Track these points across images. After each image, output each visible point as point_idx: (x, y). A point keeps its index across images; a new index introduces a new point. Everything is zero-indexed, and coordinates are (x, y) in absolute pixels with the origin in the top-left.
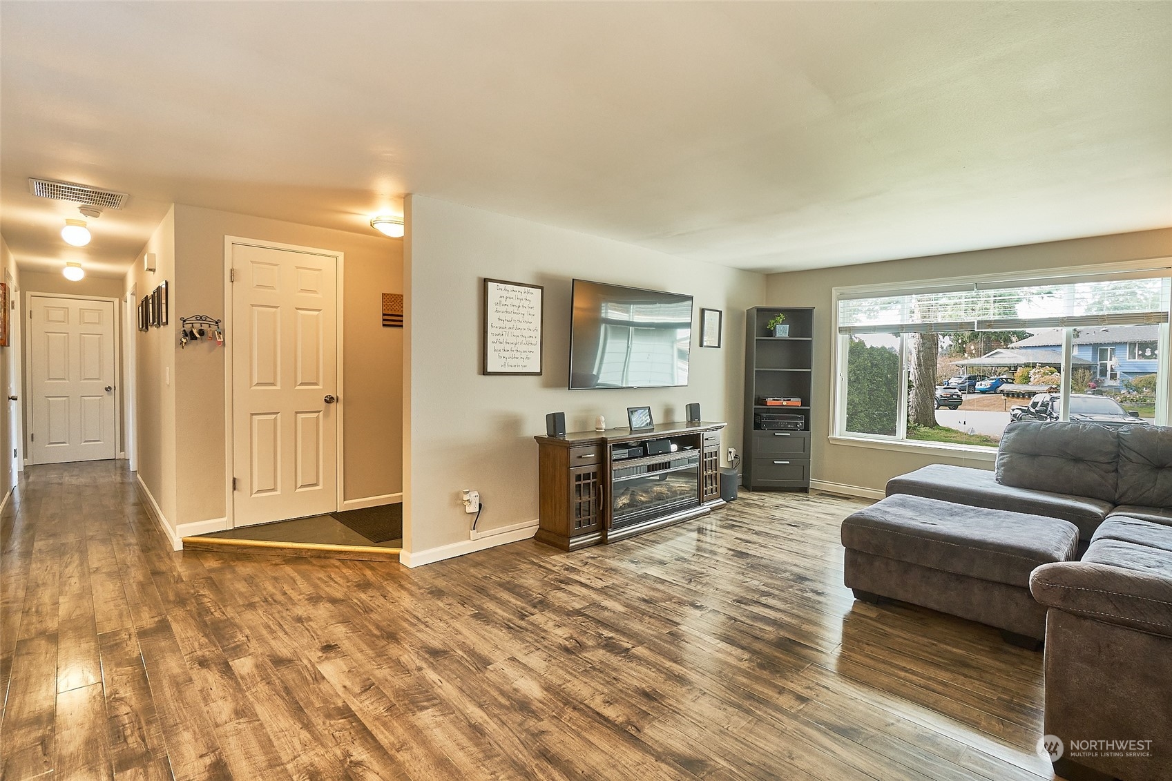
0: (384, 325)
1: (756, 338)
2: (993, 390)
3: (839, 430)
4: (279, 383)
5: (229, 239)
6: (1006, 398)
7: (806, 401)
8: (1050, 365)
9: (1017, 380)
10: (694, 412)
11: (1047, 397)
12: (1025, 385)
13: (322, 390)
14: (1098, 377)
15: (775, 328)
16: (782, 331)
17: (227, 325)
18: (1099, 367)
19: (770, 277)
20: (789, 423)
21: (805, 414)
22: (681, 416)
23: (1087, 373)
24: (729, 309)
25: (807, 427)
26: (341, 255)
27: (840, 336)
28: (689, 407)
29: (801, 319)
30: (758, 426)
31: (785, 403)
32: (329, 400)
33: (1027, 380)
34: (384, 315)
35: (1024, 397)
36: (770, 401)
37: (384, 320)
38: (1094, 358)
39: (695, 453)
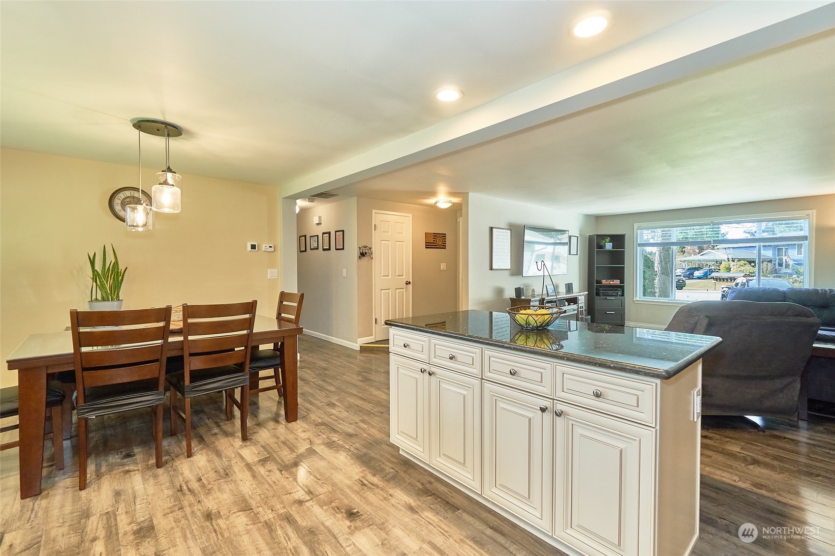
0: (426, 248)
1: (596, 250)
2: (705, 276)
3: (639, 296)
4: (390, 275)
5: (374, 211)
6: (715, 281)
7: (622, 281)
8: (744, 260)
9: (722, 270)
10: (569, 287)
11: (745, 280)
12: (728, 273)
13: (405, 278)
14: (777, 267)
15: (605, 244)
16: (609, 246)
17: (373, 250)
18: (777, 260)
19: (598, 219)
20: (614, 293)
21: (622, 288)
22: (562, 290)
23: (769, 264)
24: (580, 235)
25: (623, 295)
26: (411, 216)
27: (638, 248)
28: (567, 285)
29: (618, 240)
30: (598, 294)
31: (611, 283)
32: (408, 283)
33: (729, 269)
34: (426, 243)
35: (727, 280)
36: (604, 282)
37: (426, 245)
38: (773, 255)
39: (575, 307)
